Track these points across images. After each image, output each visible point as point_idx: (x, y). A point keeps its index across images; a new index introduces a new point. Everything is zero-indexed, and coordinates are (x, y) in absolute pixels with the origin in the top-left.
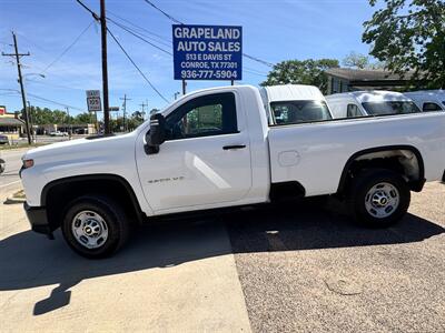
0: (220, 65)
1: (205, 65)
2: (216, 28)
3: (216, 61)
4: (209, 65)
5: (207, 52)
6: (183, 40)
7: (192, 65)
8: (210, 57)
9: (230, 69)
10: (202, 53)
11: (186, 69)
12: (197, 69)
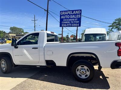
0: (73, 22)
1: (69, 22)
2: (73, 11)
3: (72, 21)
4: (70, 22)
5: (70, 18)
6: (63, 15)
7: (65, 22)
8: (70, 20)
9: (77, 23)
10: (68, 19)
11: (63, 24)
12: (66, 24)
